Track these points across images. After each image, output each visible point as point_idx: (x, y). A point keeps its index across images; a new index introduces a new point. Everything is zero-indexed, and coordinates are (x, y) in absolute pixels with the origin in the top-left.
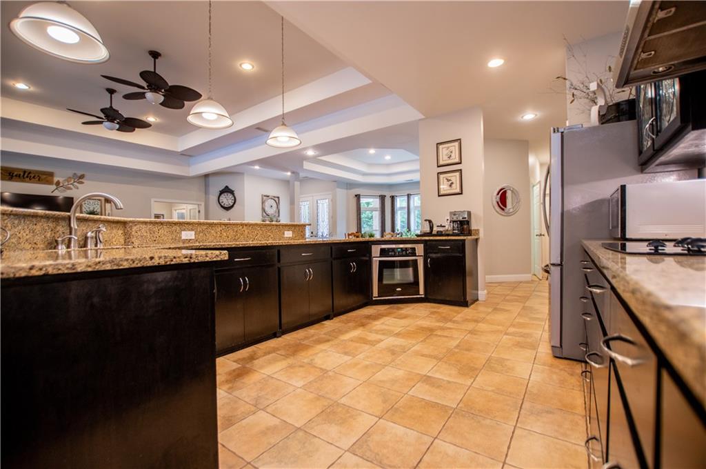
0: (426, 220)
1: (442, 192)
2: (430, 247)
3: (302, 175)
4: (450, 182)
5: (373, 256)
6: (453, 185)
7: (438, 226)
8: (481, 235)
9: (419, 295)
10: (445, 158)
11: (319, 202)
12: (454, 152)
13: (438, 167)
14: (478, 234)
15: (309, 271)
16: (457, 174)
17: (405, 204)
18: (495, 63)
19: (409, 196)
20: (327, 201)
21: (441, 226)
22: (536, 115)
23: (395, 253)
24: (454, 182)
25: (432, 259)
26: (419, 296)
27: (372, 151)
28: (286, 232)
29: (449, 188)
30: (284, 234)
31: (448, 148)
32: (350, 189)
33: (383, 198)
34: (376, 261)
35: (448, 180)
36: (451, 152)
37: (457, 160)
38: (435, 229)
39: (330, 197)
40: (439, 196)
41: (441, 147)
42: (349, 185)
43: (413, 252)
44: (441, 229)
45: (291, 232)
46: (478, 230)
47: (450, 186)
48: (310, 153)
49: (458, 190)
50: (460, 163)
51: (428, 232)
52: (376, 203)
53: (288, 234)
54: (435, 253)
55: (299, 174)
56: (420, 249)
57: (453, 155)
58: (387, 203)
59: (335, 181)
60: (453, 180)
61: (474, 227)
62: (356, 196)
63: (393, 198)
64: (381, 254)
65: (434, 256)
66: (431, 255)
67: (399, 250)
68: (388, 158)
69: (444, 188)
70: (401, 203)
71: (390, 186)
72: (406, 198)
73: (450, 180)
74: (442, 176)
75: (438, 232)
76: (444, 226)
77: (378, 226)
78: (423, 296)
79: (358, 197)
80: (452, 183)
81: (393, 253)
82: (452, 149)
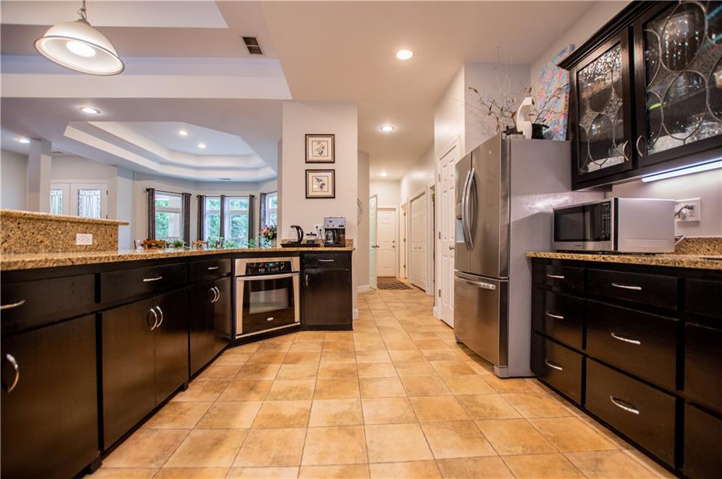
0: (292, 227)
1: (311, 194)
2: (306, 260)
3: (56, 146)
4: (321, 183)
5: (236, 275)
6: (324, 187)
7: (307, 235)
8: (355, 245)
9: (294, 322)
10: (316, 153)
11: (81, 191)
12: (326, 148)
13: (307, 162)
14: (352, 245)
15: (156, 310)
16: (330, 174)
17: (218, 208)
18: (404, 54)
19: (223, 197)
20: (98, 192)
21: (312, 234)
22: (393, 128)
23: (266, 269)
24: (326, 183)
25: (310, 275)
26: (294, 325)
27: (183, 133)
28: (78, 236)
29: (319, 189)
30: (75, 239)
31: (319, 142)
32: (138, 180)
33: (187, 197)
34: (240, 281)
35: (319, 180)
36: (323, 148)
37: (330, 158)
38: (305, 238)
39: (105, 187)
40: (307, 198)
41: (310, 139)
42: (137, 174)
43: (288, 268)
44: (313, 238)
45: (90, 236)
46: (352, 240)
47: (321, 187)
48: (89, 110)
49: (330, 193)
50: (334, 162)
51: (297, 241)
52: (177, 202)
53: (84, 239)
54: (316, 268)
55: (50, 143)
56: (296, 263)
57: (325, 151)
58: (192, 204)
59: (116, 166)
60: (325, 180)
61: (347, 237)
62: (148, 190)
63: (201, 199)
64: (247, 272)
65: (313, 271)
66: (309, 270)
67: (271, 265)
68: (202, 146)
69: (314, 188)
70: (211, 206)
71: (197, 183)
72: (219, 200)
73: (321, 180)
74: (311, 175)
75: (308, 241)
76: (315, 235)
77: (178, 233)
78: (299, 324)
79: (151, 192)
80: (323, 184)
81: (263, 270)
82: (324, 144)
